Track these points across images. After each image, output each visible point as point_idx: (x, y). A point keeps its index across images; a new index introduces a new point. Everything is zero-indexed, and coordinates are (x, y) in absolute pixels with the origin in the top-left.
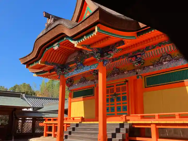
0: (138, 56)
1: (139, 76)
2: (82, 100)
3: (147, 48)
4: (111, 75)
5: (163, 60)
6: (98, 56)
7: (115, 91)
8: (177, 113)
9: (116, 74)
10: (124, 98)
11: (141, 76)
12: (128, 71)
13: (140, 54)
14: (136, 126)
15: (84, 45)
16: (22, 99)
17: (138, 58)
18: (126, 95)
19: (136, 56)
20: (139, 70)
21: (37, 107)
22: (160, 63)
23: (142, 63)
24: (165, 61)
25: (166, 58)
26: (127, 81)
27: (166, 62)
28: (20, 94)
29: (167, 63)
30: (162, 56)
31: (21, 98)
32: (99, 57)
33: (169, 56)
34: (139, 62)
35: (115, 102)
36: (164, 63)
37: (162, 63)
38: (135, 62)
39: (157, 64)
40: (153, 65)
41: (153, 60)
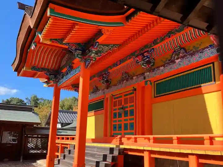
0: (145, 54)
1: (147, 81)
2: (93, 115)
3: (155, 42)
4: (120, 83)
5: (176, 57)
6: (77, 55)
7: (123, 103)
8: (175, 137)
9: (125, 81)
10: (132, 113)
11: (150, 81)
12: (137, 76)
13: (147, 51)
14: (130, 153)
15: (54, 39)
16: (34, 114)
17: (145, 57)
18: (134, 108)
19: (143, 54)
20: (148, 73)
21: (65, 122)
22: (171, 62)
23: (152, 64)
24: (177, 59)
25: (180, 53)
26: (135, 90)
27: (179, 60)
28: (32, 108)
29: (181, 61)
30: (175, 52)
31: (33, 112)
32: (79, 56)
33: (182, 51)
34: (148, 62)
35: (123, 118)
36: (177, 61)
37: (173, 62)
38: (142, 62)
39: (168, 63)
40: (164, 66)
41: (164, 58)
